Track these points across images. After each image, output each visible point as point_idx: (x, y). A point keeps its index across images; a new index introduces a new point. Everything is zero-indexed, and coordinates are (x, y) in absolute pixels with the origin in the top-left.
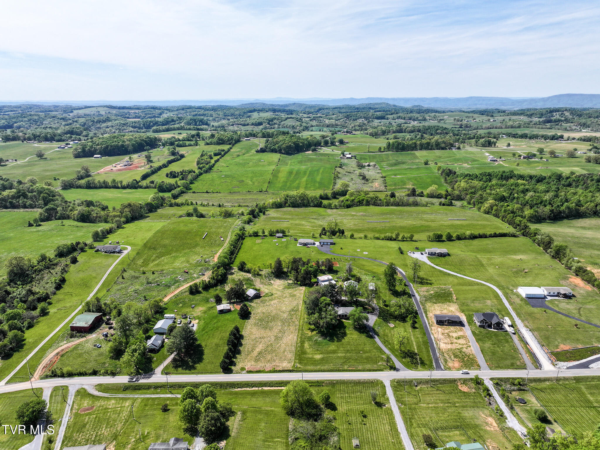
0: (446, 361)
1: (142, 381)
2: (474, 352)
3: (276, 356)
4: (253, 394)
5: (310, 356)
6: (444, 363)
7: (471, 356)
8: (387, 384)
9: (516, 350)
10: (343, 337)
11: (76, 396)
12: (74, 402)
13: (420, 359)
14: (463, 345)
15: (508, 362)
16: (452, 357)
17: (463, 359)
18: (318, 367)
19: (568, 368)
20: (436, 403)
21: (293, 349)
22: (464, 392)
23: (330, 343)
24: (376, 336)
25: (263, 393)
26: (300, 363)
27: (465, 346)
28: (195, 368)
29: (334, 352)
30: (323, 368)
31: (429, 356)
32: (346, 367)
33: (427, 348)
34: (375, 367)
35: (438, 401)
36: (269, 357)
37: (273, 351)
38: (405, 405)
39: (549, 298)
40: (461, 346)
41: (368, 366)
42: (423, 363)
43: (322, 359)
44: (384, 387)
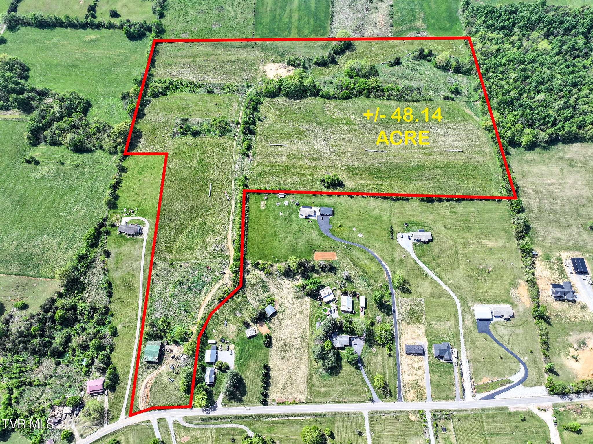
0: (406, 392)
1: (212, 414)
2: (425, 384)
3: (294, 389)
4: (284, 423)
5: (317, 389)
6: (404, 394)
7: (422, 388)
8: (366, 416)
9: (453, 382)
10: (339, 370)
11: (174, 427)
12: (175, 433)
13: (390, 390)
14: (420, 376)
15: (445, 394)
16: (411, 388)
17: (417, 390)
18: (323, 400)
19: (482, 399)
20: (394, 432)
21: (306, 381)
22: (412, 421)
23: (331, 376)
24: (362, 367)
25: (289, 422)
26: (311, 395)
27: (421, 377)
28: (243, 401)
29: (333, 385)
30: (326, 400)
31: (395, 387)
32: (340, 400)
33: (395, 379)
34: (359, 399)
35: (395, 430)
36: (290, 389)
37: (292, 384)
38: (375, 433)
39: (495, 319)
40: (418, 377)
41: (355, 399)
42: (390, 395)
43: (325, 392)
44: (363, 418)
